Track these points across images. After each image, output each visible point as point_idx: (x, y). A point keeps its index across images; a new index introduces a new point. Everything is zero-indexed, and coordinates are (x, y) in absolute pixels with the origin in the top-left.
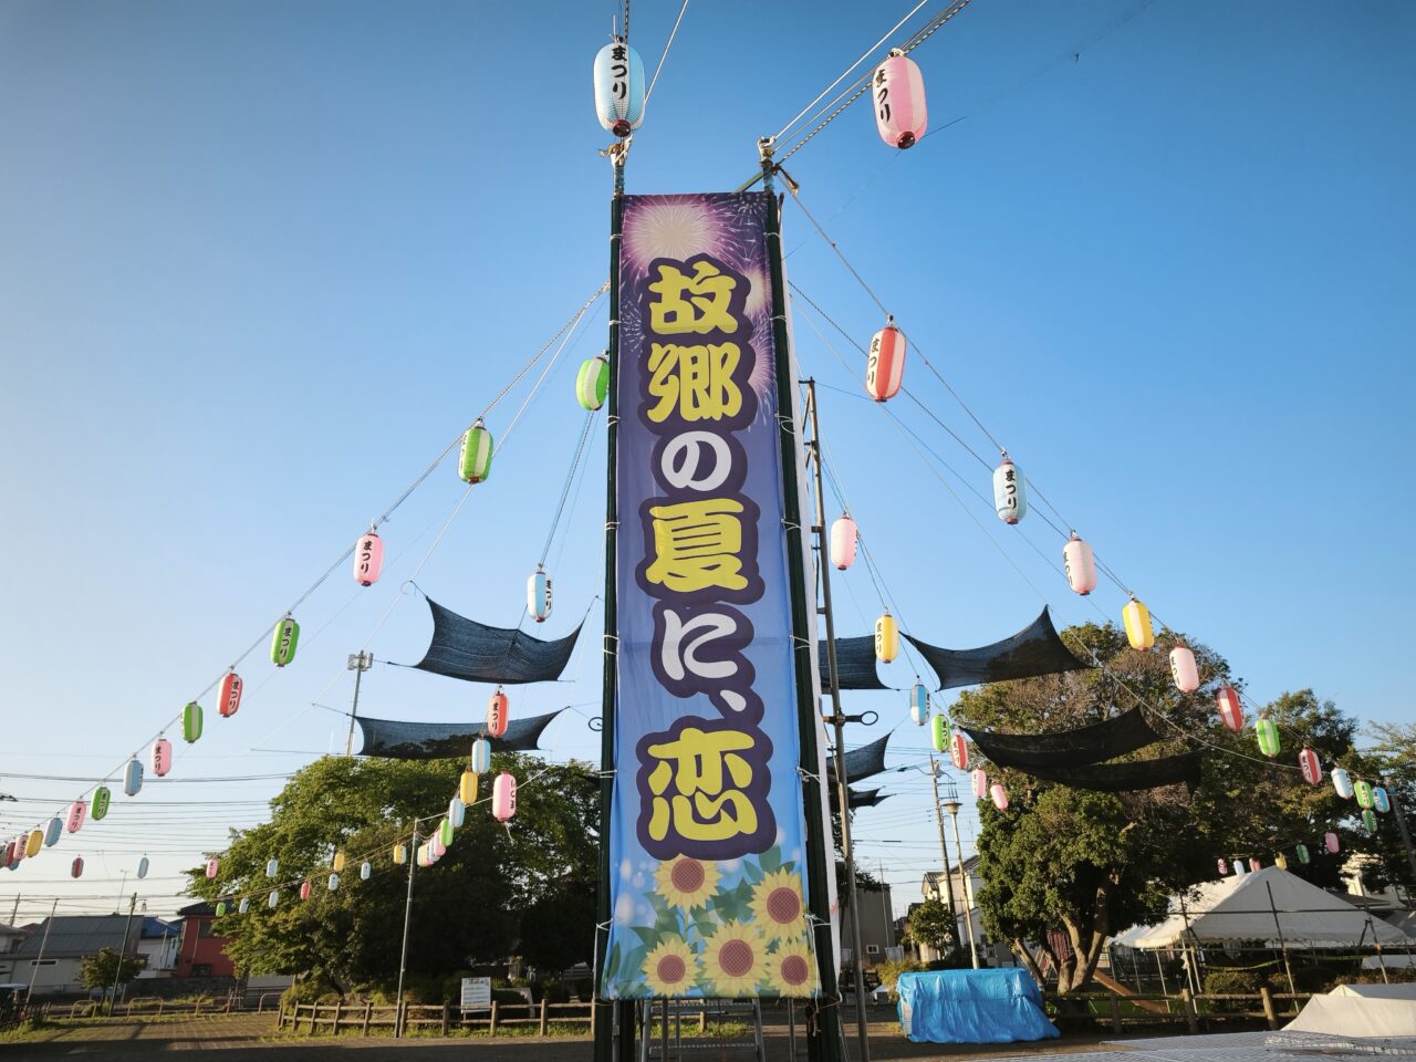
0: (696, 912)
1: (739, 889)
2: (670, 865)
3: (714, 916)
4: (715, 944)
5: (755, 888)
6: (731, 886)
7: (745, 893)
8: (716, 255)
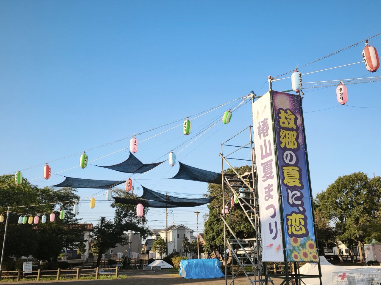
0: (298, 247)
1: (304, 243)
2: (292, 238)
3: (300, 248)
4: (302, 252)
5: (306, 243)
6: (303, 243)
7: (305, 244)
8: (291, 109)
